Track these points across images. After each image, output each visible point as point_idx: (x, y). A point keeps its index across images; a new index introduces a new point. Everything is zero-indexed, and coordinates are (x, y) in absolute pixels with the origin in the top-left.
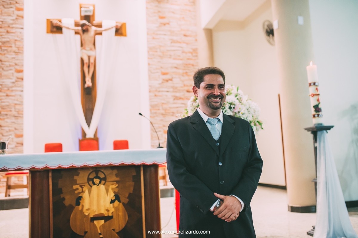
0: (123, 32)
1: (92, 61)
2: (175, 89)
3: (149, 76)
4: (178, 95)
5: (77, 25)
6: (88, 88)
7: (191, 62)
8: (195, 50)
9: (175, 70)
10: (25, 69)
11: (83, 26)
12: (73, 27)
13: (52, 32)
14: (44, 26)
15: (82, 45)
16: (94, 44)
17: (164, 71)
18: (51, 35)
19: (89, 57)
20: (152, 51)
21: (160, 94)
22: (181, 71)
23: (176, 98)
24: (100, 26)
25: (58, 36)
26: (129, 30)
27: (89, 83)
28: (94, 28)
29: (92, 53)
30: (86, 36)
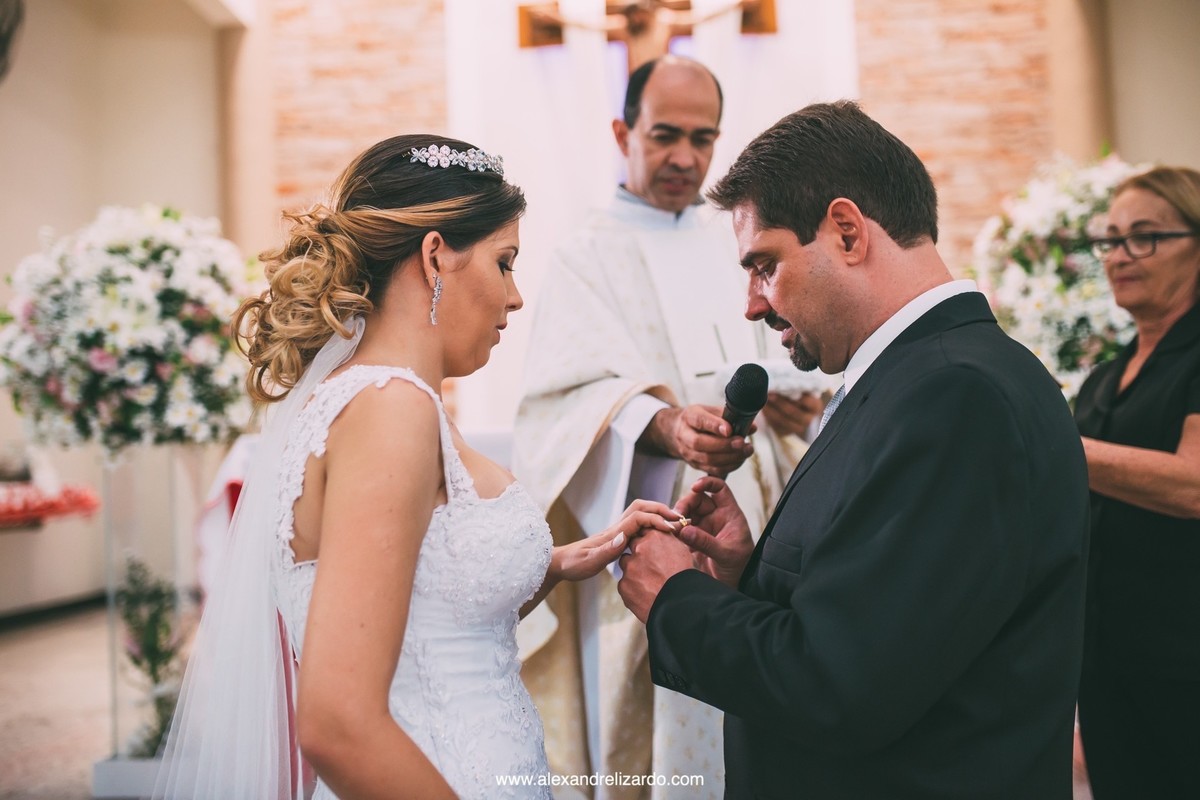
30: (642, 45)
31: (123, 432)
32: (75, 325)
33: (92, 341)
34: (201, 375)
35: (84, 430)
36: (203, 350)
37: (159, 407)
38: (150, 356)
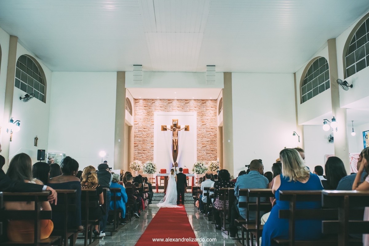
0: (188, 129)
1: (176, 141)
2: (207, 150)
3: (197, 145)
4: (208, 152)
5: (172, 128)
6: (175, 150)
7: (214, 139)
8: (216, 134)
9: (207, 142)
10: (154, 143)
11: (174, 129)
12: (170, 129)
13: (163, 130)
14: (160, 128)
15: (173, 135)
16: (177, 135)
17: (203, 143)
18: (163, 131)
19: (176, 140)
20: (199, 136)
21: (201, 152)
22: (210, 143)
23: (207, 153)
24: (179, 128)
25: (165, 131)
26: (190, 128)
27: (175, 149)
28: (177, 129)
29: (177, 138)
30: (175, 132)
31: (150, 173)
32: (148, 168)
33: (149, 169)
34: (154, 170)
35: (148, 173)
36: (154, 169)
37: (152, 172)
38: (152, 169)
